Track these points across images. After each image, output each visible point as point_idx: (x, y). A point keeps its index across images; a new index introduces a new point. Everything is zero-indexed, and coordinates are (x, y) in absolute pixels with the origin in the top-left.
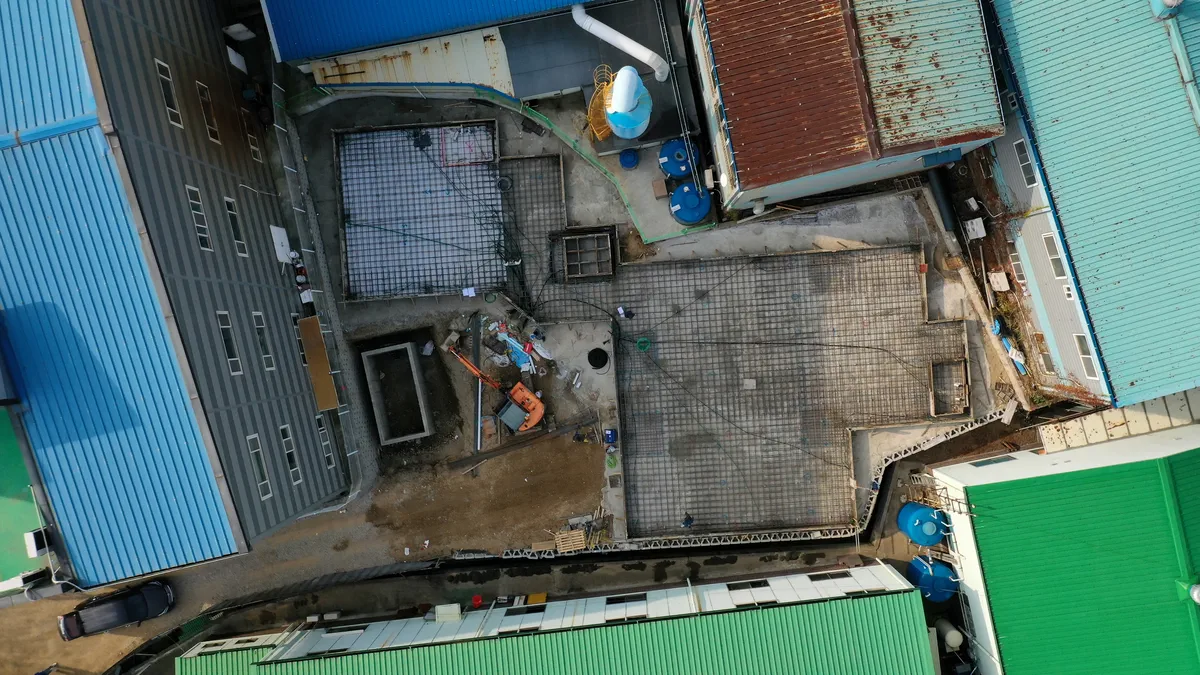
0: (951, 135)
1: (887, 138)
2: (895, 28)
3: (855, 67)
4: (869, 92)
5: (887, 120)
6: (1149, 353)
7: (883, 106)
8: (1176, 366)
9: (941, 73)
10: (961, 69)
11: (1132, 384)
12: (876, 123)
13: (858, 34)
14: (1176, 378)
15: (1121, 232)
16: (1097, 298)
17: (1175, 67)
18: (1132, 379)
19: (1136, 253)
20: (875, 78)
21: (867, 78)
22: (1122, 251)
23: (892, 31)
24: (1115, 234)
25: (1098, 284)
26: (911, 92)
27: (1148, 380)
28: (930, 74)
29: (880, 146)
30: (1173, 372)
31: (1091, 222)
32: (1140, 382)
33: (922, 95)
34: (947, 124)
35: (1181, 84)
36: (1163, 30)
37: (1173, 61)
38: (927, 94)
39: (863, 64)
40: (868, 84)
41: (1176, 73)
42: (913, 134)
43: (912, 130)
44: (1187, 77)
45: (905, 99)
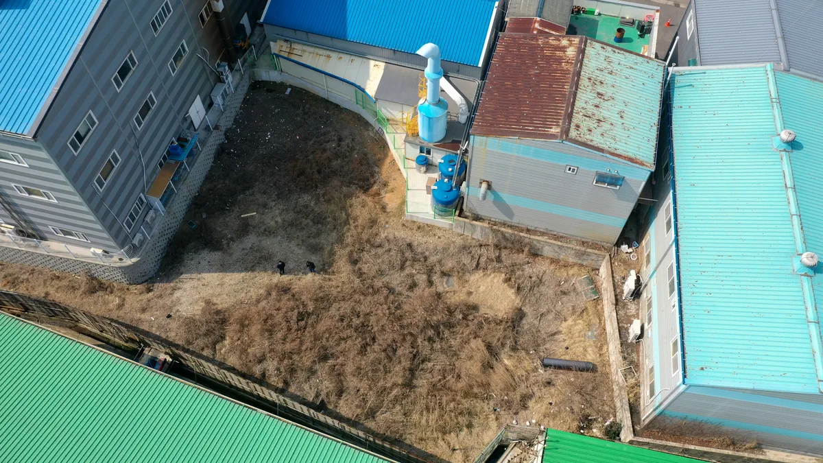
0: (616, 152)
1: (573, 133)
2: (603, 89)
3: (570, 94)
4: (573, 108)
5: (578, 126)
6: (722, 350)
7: (577, 119)
8: (741, 366)
9: (623, 121)
10: (637, 126)
11: (702, 369)
12: (570, 123)
13: (578, 80)
14: (739, 376)
15: (720, 261)
16: (690, 298)
17: (782, 177)
18: (702, 365)
19: (728, 279)
20: (579, 104)
21: (574, 101)
22: (718, 274)
23: (600, 89)
24: (716, 262)
25: (695, 290)
26: (599, 121)
27: (715, 369)
28: (615, 118)
29: (567, 136)
30: (738, 371)
31: (700, 249)
32: (708, 369)
33: (606, 126)
34: (616, 146)
35: (784, 188)
36: (779, 157)
37: (782, 174)
38: (609, 126)
39: (575, 94)
40: (573, 104)
41: (783, 181)
42: (592, 141)
43: (591, 138)
44: (789, 184)
45: (594, 122)
